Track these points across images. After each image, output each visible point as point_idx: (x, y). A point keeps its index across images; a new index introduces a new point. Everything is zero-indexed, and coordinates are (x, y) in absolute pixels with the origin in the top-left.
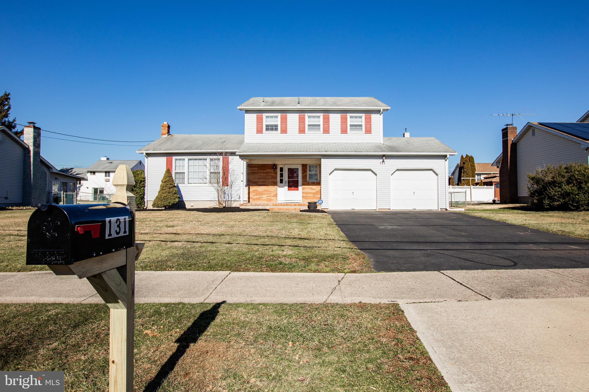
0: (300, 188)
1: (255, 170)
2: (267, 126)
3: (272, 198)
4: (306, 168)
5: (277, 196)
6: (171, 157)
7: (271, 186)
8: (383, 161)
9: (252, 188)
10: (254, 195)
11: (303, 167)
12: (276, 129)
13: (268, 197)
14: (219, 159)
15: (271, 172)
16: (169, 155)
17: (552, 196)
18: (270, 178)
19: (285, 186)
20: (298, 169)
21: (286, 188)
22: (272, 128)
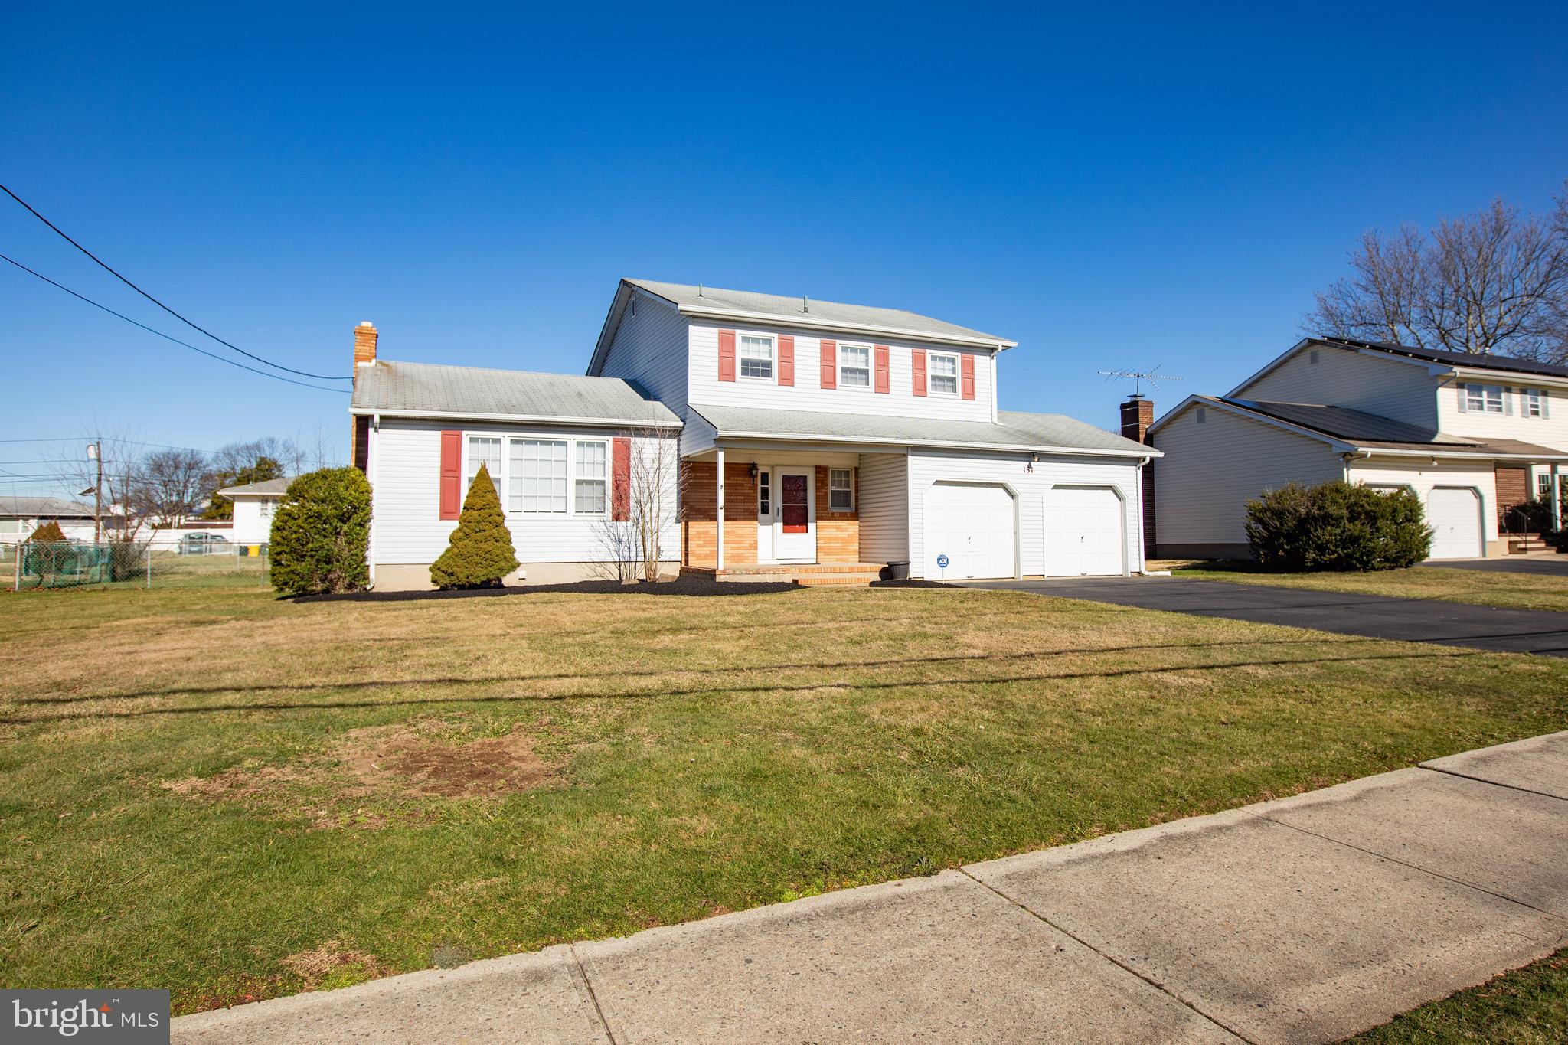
0: (811, 526)
1: (703, 478)
2: (745, 362)
3: (747, 553)
4: (826, 475)
5: (756, 548)
6: (456, 432)
7: (743, 522)
8: (1030, 466)
9: (696, 527)
10: (699, 546)
11: (817, 472)
12: (767, 374)
13: (735, 552)
14: (603, 445)
15: (742, 485)
16: (451, 425)
17: (1322, 544)
18: (741, 501)
19: (775, 521)
20: (805, 477)
21: (779, 526)
22: (758, 369)
